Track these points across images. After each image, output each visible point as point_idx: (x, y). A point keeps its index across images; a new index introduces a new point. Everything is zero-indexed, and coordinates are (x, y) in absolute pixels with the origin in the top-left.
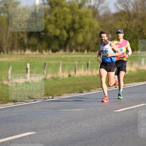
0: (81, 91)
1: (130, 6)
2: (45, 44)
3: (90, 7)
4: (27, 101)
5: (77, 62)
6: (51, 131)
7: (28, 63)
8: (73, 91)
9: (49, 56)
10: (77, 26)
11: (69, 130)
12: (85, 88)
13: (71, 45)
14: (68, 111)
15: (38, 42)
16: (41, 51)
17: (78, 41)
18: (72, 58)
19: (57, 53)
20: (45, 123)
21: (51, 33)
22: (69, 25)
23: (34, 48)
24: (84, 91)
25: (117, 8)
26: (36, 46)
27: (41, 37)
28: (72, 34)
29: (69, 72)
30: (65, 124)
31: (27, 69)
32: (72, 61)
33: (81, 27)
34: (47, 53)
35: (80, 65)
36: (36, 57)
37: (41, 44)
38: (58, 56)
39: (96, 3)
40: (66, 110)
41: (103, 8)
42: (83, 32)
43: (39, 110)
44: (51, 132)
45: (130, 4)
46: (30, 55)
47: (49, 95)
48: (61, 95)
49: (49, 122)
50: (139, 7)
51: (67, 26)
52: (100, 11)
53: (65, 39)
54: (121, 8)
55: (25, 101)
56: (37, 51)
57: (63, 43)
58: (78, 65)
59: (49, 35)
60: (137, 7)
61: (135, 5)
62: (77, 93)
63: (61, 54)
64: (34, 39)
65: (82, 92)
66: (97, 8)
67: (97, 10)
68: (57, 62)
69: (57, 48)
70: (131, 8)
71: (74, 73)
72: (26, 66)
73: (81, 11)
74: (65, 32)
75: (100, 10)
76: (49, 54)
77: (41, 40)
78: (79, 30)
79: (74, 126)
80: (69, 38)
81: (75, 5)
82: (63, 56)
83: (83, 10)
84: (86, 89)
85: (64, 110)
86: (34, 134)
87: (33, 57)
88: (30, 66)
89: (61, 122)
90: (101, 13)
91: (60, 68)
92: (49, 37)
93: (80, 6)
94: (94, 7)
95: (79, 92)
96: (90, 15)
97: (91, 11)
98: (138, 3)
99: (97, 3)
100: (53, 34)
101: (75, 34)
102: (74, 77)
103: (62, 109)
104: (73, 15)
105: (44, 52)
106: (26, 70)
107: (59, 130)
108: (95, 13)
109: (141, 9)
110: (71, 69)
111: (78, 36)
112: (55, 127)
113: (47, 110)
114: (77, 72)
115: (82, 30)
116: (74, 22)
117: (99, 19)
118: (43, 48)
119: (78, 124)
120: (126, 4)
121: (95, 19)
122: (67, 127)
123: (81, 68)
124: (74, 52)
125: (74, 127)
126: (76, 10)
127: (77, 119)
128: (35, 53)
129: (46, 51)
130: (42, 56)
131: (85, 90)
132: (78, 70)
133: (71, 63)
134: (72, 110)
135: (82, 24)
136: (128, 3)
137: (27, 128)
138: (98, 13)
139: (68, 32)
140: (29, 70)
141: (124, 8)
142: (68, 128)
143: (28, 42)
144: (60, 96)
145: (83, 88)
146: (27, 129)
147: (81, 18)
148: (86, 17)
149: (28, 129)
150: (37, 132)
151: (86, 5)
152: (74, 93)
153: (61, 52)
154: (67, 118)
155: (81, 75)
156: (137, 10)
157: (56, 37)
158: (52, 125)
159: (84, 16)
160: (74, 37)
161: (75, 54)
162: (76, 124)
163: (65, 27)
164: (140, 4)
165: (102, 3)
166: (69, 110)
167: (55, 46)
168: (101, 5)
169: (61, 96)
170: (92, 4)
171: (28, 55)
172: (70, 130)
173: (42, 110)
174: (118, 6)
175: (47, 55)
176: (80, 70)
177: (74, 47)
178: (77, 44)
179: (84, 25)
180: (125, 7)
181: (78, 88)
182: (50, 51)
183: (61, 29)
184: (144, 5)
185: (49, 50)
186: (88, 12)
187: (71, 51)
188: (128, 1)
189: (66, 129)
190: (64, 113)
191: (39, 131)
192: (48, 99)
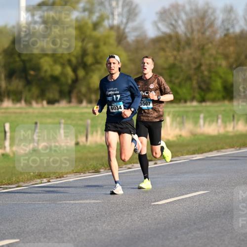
0: (96, 169)
1: (180, 26)
2: (35, 90)
3: (112, 28)
4: (5, 186)
5: (89, 121)
6: (45, 237)
7: (7, 121)
8: (83, 170)
9: (42, 111)
10: (89, 60)
11: (76, 236)
12: (103, 165)
13: (80, 92)
14: (75, 203)
15: (25, 86)
16: (29, 103)
17: (92, 86)
18: (82, 114)
19: (56, 105)
20: (36, 223)
21: (46, 71)
22: (77, 58)
23: (16, 97)
24: (102, 170)
25: (158, 29)
26: (21, 93)
27: (29, 78)
28: (81, 73)
29: (76, 137)
30: (69, 226)
31: (5, 132)
32: (81, 120)
33: (97, 62)
34: (39, 106)
35: (94, 126)
36: (21, 113)
37: (30, 90)
38: (57, 111)
39: (122, 22)
40: (72, 202)
41: (135, 29)
42: (99, 70)
43: (25, 202)
44: (45, 239)
45: (180, 22)
46: (10, 108)
47: (42, 176)
48: (63, 177)
49: (42, 223)
50: (196, 27)
51: (74, 60)
52: (129, 35)
53: (70, 81)
54: (165, 29)
55: (2, 186)
56: (23, 102)
57: (66, 89)
58: (92, 126)
59: (42, 74)
60: (192, 27)
61: (189, 24)
62: (89, 173)
63: (63, 107)
64: (17, 81)
65: (97, 172)
66: (124, 29)
67: (124, 33)
69: (57, 96)
70: (181, 29)
71: (84, 139)
72: (4, 127)
73: (97, 34)
74: (69, 70)
75: (129, 32)
76: (43, 106)
77: (28, 83)
78: (93, 67)
79: (84, 228)
80: (76, 81)
81: (86, 24)
82: (66, 111)
83: (101, 32)
84: (105, 167)
85: (68, 202)
86: (16, 242)
87: (15, 113)
88: (11, 128)
89: (62, 222)
90: (131, 37)
92: (43, 79)
93: (96, 26)
94: (118, 28)
95: (93, 171)
96: (113, 41)
97: (113, 34)
98: (194, 21)
99: (125, 21)
100: (49, 73)
101: (87, 73)
102: (85, 147)
103: (65, 201)
104: (83, 40)
105: (34, 104)
106: (3, 134)
107: (60, 236)
108: (121, 38)
109: (199, 31)
110: (80, 132)
111: (91, 77)
112: (52, 231)
113: (39, 201)
114: (90, 138)
115: (98, 66)
116: (84, 53)
117: (127, 48)
118: (32, 98)
119: (91, 225)
120: (174, 22)
121: (120, 48)
122: (73, 230)
123: (97, 132)
124: (84, 104)
125: (84, 230)
126: (89, 32)
127: (90, 217)
128: (18, 105)
129: (37, 103)
130: (30, 110)
131: (103, 167)
132: (92, 133)
133: (80, 122)
134: (81, 202)
135: (98, 57)
136: (176, 21)
137: (4, 232)
138: (126, 37)
139: (75, 70)
140: (8, 135)
141: (170, 29)
142: (74, 232)
143: (7, 87)
144: (60, 177)
145: (100, 165)
146: (4, 234)
147: (97, 46)
148: (105, 44)
149: (7, 234)
150: (22, 238)
151: (106, 23)
152: (84, 173)
153: (63, 104)
154: (73, 215)
155: (96, 142)
156: (192, 32)
157: (55, 79)
158: (46, 227)
159: (101, 44)
160: (84, 78)
161: (86, 107)
162: (88, 225)
163: (69, 61)
164: (197, 23)
165: (133, 20)
166: (77, 202)
167: (53, 94)
168: (130, 25)
169: (62, 179)
170: (116, 22)
171: (7, 108)
172: (78, 235)
173: (30, 202)
174: (160, 25)
175: (39, 108)
176: (95, 134)
177: (85, 96)
178: (89, 89)
179: (102, 58)
180: (171, 27)
181: (91, 165)
182: (45, 103)
183: (63, 65)
184: (203, 24)
185: (43, 100)
186: (108, 37)
187: (80, 102)
188: (176, 17)
189: (71, 234)
190: (68, 207)
191: (26, 237)
192: (41, 183)
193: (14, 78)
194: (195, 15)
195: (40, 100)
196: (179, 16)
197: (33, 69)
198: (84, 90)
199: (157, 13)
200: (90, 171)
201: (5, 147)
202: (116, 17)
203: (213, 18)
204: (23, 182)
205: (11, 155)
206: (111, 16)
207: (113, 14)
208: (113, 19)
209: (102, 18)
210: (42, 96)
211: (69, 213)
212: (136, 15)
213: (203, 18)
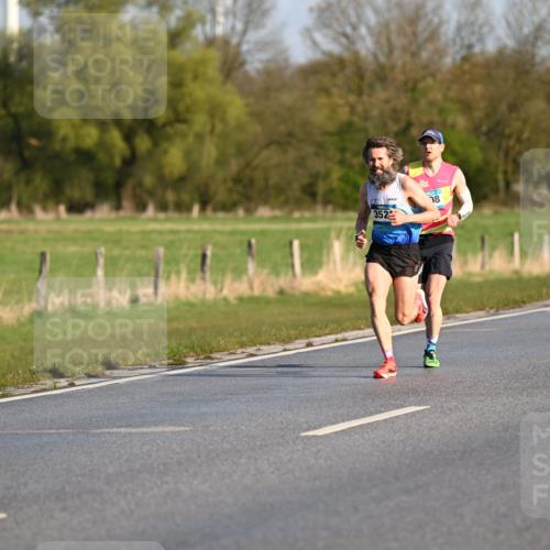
0: (177, 358)
1: (363, 39)
2: (41, 182)
3: (211, 42)
5: (161, 250)
6: (64, 509)
9: (56, 226)
11: (133, 506)
12: (192, 348)
13: (140, 184)
14: (130, 434)
15: (17, 173)
16: (25, 209)
17: (167, 171)
18: (145, 233)
19: (88, 214)
20: (42, 478)
21: (65, 139)
24: (189, 360)
25: (315, 44)
26: (9, 187)
27: (27, 154)
28: (143, 143)
30: (117, 485)
32: (143, 247)
33: (179, 119)
34: (50, 216)
35: (173, 261)
36: (9, 232)
37: (28, 182)
38: (91, 227)
39: (233, 28)
40: (123, 430)
41: (263, 45)
42: (184, 136)
43: (19, 432)
44: (64, 513)
45: (363, 30)
49: (57, 477)
50: (398, 41)
52: (249, 58)
53: (118, 162)
54: (329, 45)
56: (14, 207)
57: (110, 178)
58: (167, 263)
59: (57, 146)
60: (389, 40)
61: (383, 33)
62: (161, 365)
63: (102, 218)
65: (180, 363)
66: (239, 45)
67: (238, 53)
68: (88, 249)
69: (89, 195)
70: (366, 46)
73: (179, 55)
74: (116, 137)
75: (249, 52)
76: (58, 219)
77: (26, 165)
78: (170, 130)
79: (151, 489)
80: (131, 160)
82: (110, 228)
83: (188, 51)
84: (195, 352)
85: (115, 430)
89: (103, 476)
90: (255, 63)
91: (100, 272)
92: (57, 156)
93: (175, 38)
94: (226, 42)
95: (171, 361)
96: (213, 71)
97: (215, 56)
98: (393, 27)
99: (239, 26)
100: (71, 143)
101: (156, 144)
103: (106, 427)
105: (39, 213)
107: (96, 505)
108: (231, 65)
109: (404, 49)
110: (140, 275)
111: (166, 152)
112: (79, 496)
113: (51, 429)
114: (162, 289)
115: (181, 127)
117: (246, 88)
118: (35, 198)
119: (167, 483)
120: (349, 30)
121: (229, 86)
122: (126, 493)
123: (178, 273)
124: (150, 211)
125: (151, 493)
127: (164, 464)
128: (3, 215)
129: (45, 209)
130: (31, 226)
131: (192, 354)
132: (168, 278)
133: (143, 253)
134: (145, 430)
135: (181, 107)
136: (355, 28)
138: (243, 64)
139: (129, 137)
141: (341, 44)
142: (128, 497)
144: (97, 376)
145: (186, 347)
147: (177, 84)
148: (195, 78)
150: (12, 512)
151: (198, 32)
152: (151, 366)
153: (103, 212)
154: (127, 461)
155: (177, 298)
156: (391, 51)
157: (85, 157)
158: (67, 489)
159: (188, 77)
160: (150, 154)
161: (154, 220)
162: (159, 483)
164: (401, 32)
165: (259, 26)
166: (134, 430)
167: (80, 189)
168: (252, 36)
170: (219, 30)
172: (136, 504)
173: (31, 431)
174: (318, 36)
175: (50, 221)
176: (173, 277)
177: (151, 193)
178: (161, 179)
179: (188, 109)
180: (344, 41)
182: (62, 208)
184: (415, 34)
185: (58, 203)
186: (203, 62)
187: (142, 207)
188: (354, 19)
189: (122, 502)
190: (114, 443)
191: (21, 509)
192: (55, 388)
194: (395, 13)
195: (51, 204)
196: (359, 17)
197: (35, 135)
198: (148, 180)
199: (311, 10)
202: (221, 19)
203: (436, 20)
204: (13, 385)
206: (209, 17)
207: (213, 12)
208: (214, 22)
209: (189, 21)
210: (55, 194)
211: (117, 455)
212: (265, 13)
213: (414, 20)
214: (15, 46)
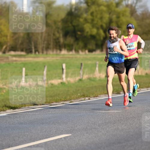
0: (118, 92)
2: (81, 44)
3: (127, 6)
4: (63, 102)
6: (87, 133)
7: (64, 63)
9: (85, 56)
11: (106, 132)
15: (75, 41)
16: (77, 51)
19: (94, 53)
20: (81, 124)
21: (87, 32)
22: (106, 24)
23: (70, 48)
24: (121, 92)
26: (72, 45)
27: (77, 36)
30: (101, 126)
31: (63, 69)
33: (119, 27)
34: (83, 53)
36: (72, 58)
37: (78, 44)
38: (95, 56)
39: (133, 2)
40: (103, 112)
41: (141, 7)
44: (87, 134)
46: (66, 55)
47: (86, 96)
48: (98, 96)
49: (85, 124)
51: (104, 26)
52: (137, 10)
53: (102, 38)
56: (74, 51)
57: (100, 43)
59: (85, 34)
63: (98, 54)
64: (70, 38)
66: (135, 7)
67: (135, 9)
68: (94, 62)
69: (94, 47)
72: (62, 66)
74: (101, 32)
75: (138, 8)
76: (86, 54)
77: (77, 39)
79: (111, 128)
80: (105, 38)
81: (112, 3)
82: (100, 57)
83: (121, 9)
85: (101, 112)
86: (69, 136)
87: (69, 58)
88: (66, 66)
89: (98, 124)
90: (139, 12)
91: (97, 69)
92: (85, 37)
93: (118, 5)
94: (131, 6)
95: (116, 93)
96: (128, 14)
97: (128, 10)
99: (135, 1)
100: (89, 33)
103: (99, 111)
104: (110, 14)
105: (80, 52)
106: (61, 70)
107: (96, 132)
108: (133, 12)
112: (91, 129)
113: (83, 111)
116: (111, 21)
117: (137, 18)
118: (79, 48)
119: (115, 126)
121: (133, 18)
122: (104, 129)
126: (113, 8)
127: (114, 121)
128: (71, 53)
129: (82, 51)
130: (78, 56)
134: (109, 111)
135: (119, 23)
137: (62, 130)
138: (136, 12)
139: (105, 32)
140: (65, 71)
143: (64, 42)
144: (96, 97)
145: (120, 89)
146: (62, 131)
147: (118, 17)
148: (123, 15)
149: (64, 131)
150: (73, 134)
151: (124, 3)
153: (98, 52)
154: (104, 120)
157: (93, 37)
158: (88, 128)
159: (121, 15)
162: (113, 126)
163: (102, 26)
165: (140, 1)
166: (106, 112)
167: (92, 46)
168: (139, 4)
169: (98, 97)
170: (130, 2)
171: (64, 55)
172: (107, 132)
175: (83, 55)
179: (121, 24)
182: (87, 51)
183: (98, 29)
185: (86, 49)
186: (125, 11)
189: (103, 131)
190: (101, 115)
191: (75, 133)
192: (85, 100)
193: (68, 37)
195: (84, 50)
197: (80, 31)
200: (114, 93)
201: (63, 79)
204: (73, 99)
205: (67, 83)
210: (85, 47)
211: (101, 118)
214: (74, 7)
